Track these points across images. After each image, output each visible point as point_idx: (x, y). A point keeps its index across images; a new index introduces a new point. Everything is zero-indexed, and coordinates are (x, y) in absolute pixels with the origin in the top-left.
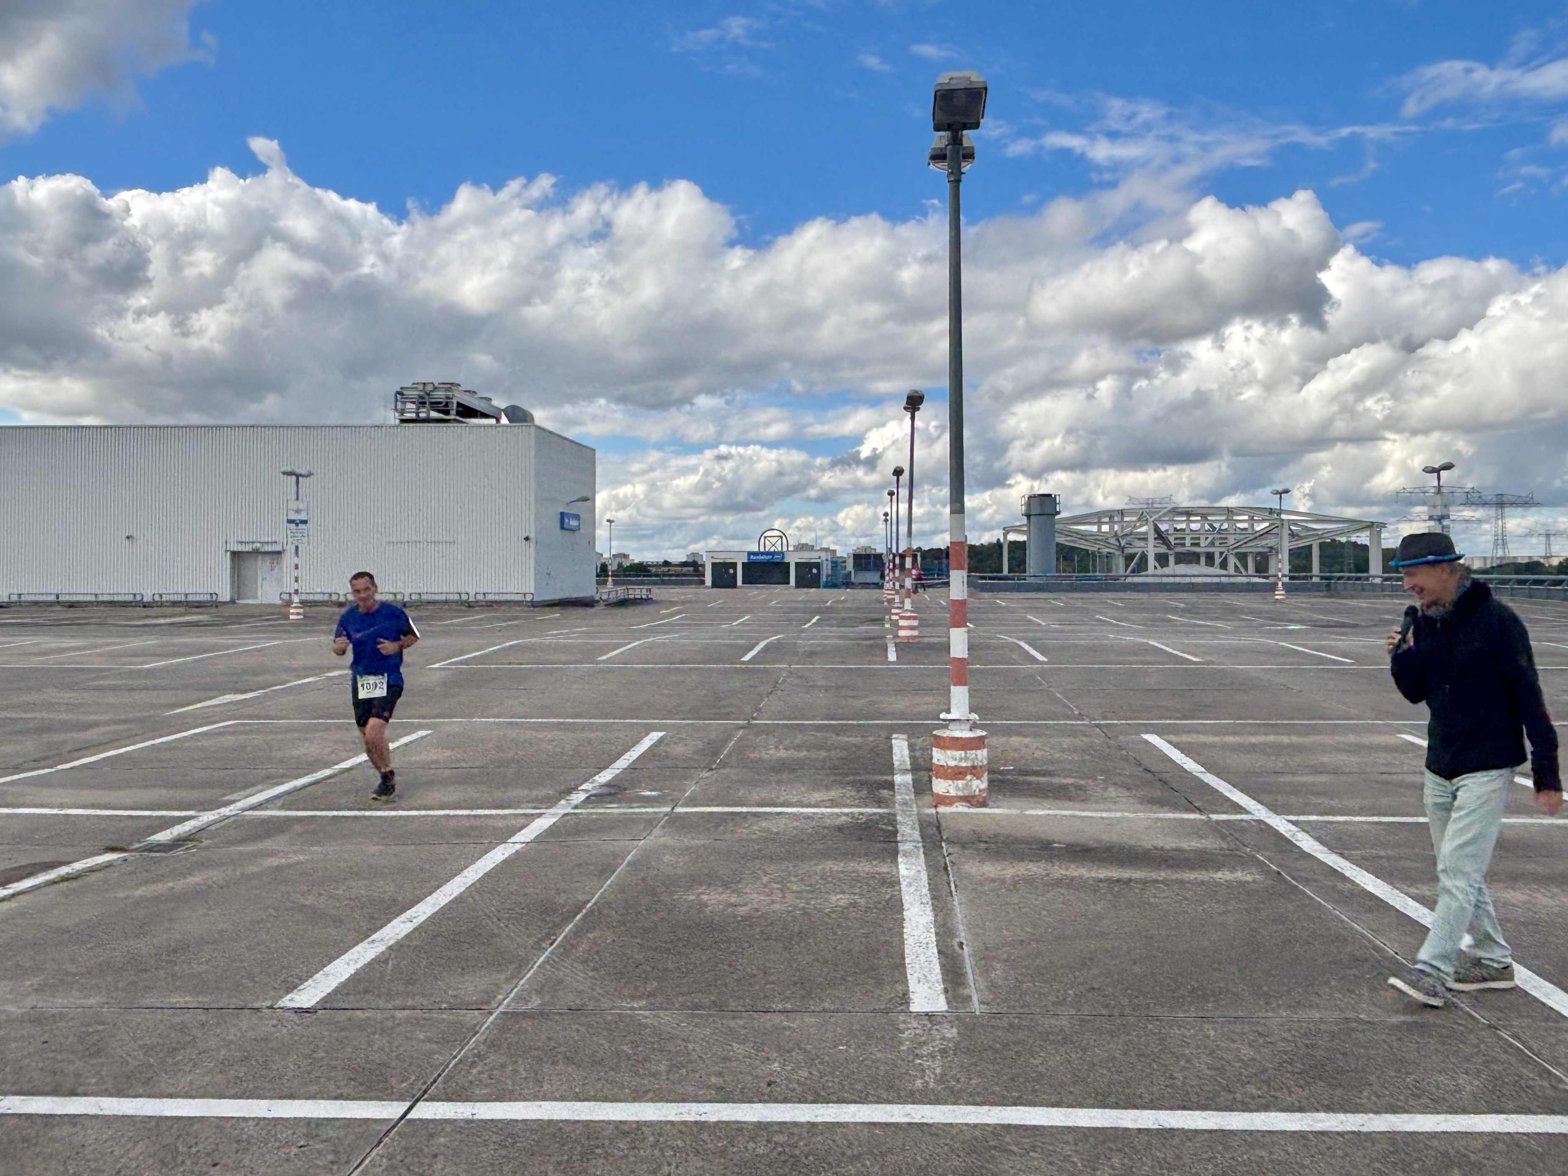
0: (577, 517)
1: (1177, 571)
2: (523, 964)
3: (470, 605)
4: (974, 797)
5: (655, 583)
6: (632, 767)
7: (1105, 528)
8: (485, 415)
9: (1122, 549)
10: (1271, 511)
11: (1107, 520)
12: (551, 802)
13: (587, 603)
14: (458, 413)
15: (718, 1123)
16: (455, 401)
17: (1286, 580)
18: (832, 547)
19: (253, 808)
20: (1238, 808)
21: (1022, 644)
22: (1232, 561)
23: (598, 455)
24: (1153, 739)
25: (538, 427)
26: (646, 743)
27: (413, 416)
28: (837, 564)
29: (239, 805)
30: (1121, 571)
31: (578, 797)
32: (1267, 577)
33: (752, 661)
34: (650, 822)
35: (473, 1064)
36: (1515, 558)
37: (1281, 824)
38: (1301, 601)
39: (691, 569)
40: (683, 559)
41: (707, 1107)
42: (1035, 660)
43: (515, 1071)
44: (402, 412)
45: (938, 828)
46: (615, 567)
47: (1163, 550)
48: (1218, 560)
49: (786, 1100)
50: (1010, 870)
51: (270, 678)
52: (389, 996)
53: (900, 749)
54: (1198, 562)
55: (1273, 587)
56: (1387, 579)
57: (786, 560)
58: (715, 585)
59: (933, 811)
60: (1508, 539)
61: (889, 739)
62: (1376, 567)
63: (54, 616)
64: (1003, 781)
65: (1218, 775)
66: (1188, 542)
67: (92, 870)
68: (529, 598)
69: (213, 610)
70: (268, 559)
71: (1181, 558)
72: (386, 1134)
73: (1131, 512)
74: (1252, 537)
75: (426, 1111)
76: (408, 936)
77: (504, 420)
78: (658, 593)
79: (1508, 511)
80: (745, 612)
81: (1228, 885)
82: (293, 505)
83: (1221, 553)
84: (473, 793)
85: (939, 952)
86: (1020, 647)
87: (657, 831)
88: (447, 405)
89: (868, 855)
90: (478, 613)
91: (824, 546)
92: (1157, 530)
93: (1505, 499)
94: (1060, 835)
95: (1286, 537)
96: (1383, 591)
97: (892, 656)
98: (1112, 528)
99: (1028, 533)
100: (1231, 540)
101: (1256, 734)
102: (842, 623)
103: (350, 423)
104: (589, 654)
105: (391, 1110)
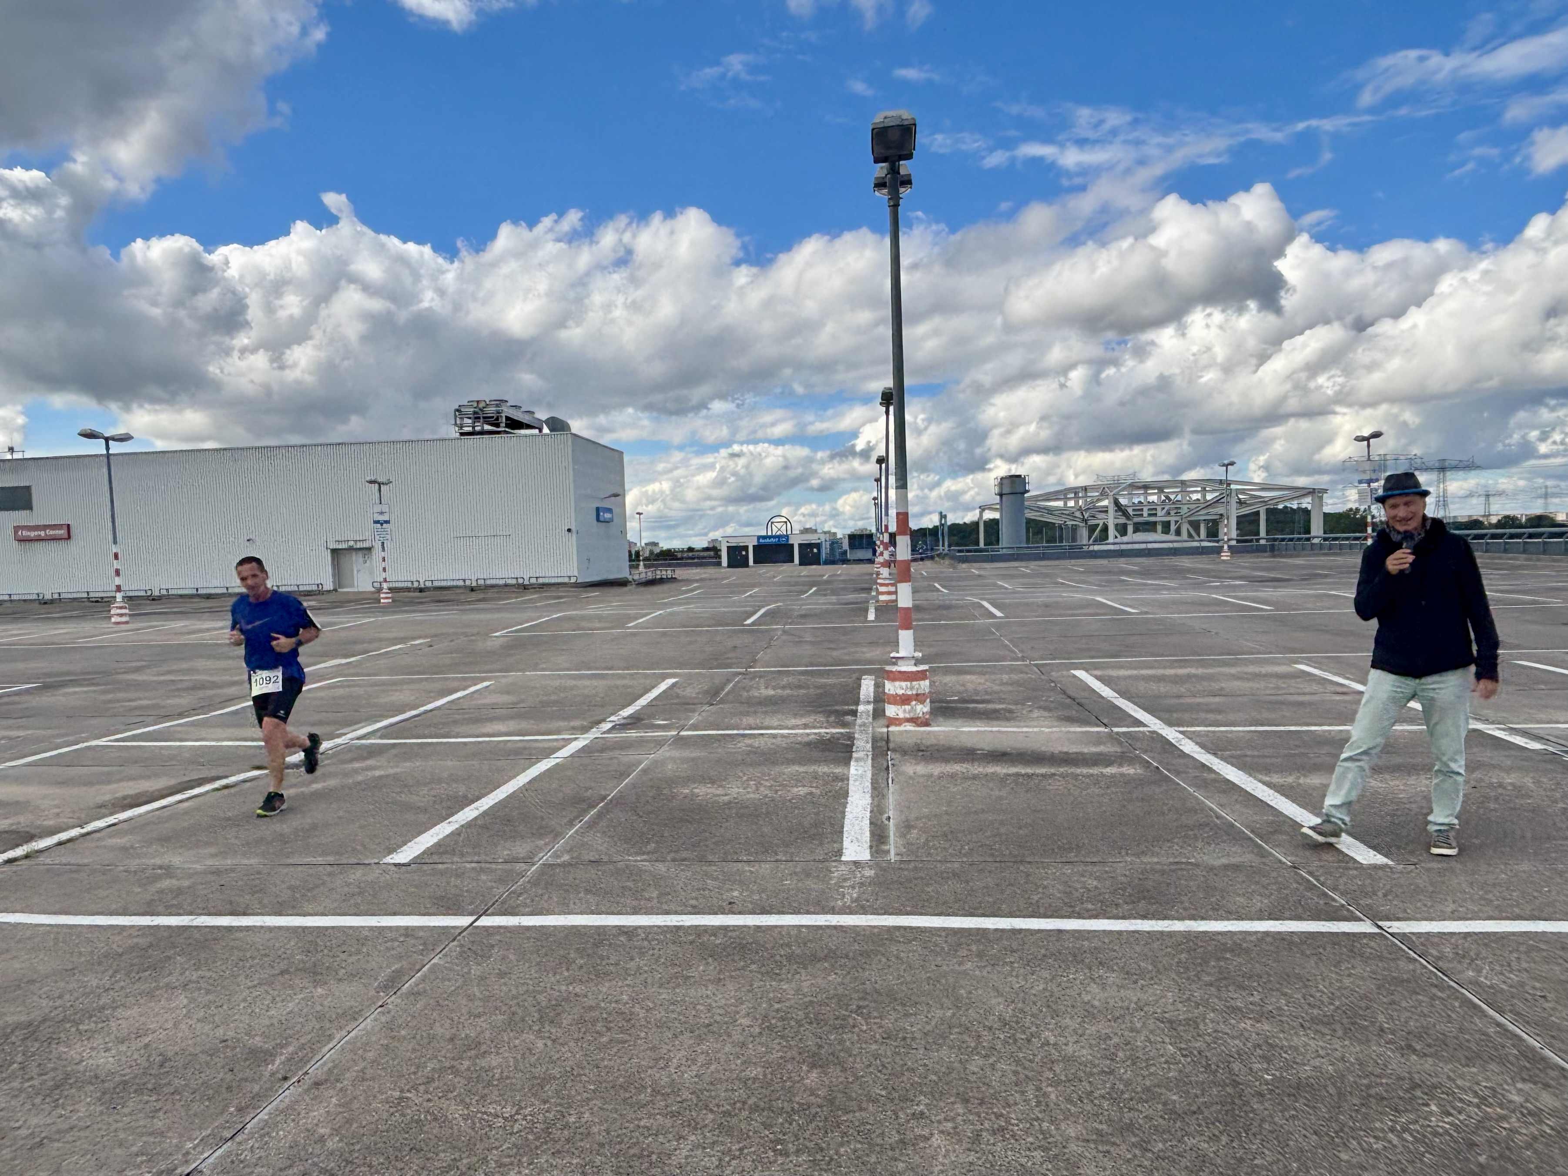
0: (610, 510)
1: (1135, 539)
2: (557, 835)
3: (525, 588)
4: (918, 718)
5: (679, 565)
6: (650, 705)
7: (1071, 504)
8: (529, 427)
9: (1085, 521)
10: (1221, 482)
11: (1072, 495)
12: (585, 730)
13: (621, 583)
14: (507, 426)
15: (689, 927)
16: (503, 415)
17: (1234, 543)
18: (833, 530)
19: (358, 739)
20: (1139, 723)
21: (986, 604)
22: (1185, 528)
23: (626, 459)
24: (1081, 674)
25: (575, 435)
26: (663, 686)
27: (470, 429)
28: (835, 543)
29: (350, 736)
30: (1085, 542)
31: (606, 726)
32: (1218, 542)
33: (753, 624)
34: (659, 743)
35: (520, 894)
36: (1455, 517)
37: (1171, 734)
38: (1247, 561)
39: (712, 553)
40: (705, 545)
41: (684, 917)
42: (993, 616)
43: (550, 898)
44: (461, 427)
45: (888, 741)
46: (647, 554)
47: (1123, 520)
48: (1173, 528)
49: (740, 913)
50: (937, 769)
51: (365, 646)
52: (462, 855)
53: (867, 686)
54: (1155, 530)
55: (1219, 550)
56: (1325, 539)
57: (791, 542)
58: (730, 566)
59: (885, 730)
60: (1449, 500)
61: (860, 679)
62: (1317, 528)
63: (195, 606)
64: (946, 708)
65: (1129, 699)
66: (1145, 513)
67: (244, 781)
68: (573, 580)
69: (318, 597)
70: (360, 554)
71: (1139, 528)
72: (460, 934)
73: (1094, 488)
74: (1203, 506)
75: (486, 921)
76: (476, 818)
77: (546, 430)
78: (680, 573)
79: (1448, 474)
80: (754, 586)
81: (1113, 776)
82: (378, 508)
83: (1176, 522)
84: (524, 725)
85: (871, 823)
86: (983, 606)
87: (666, 748)
88: (497, 419)
89: (826, 761)
90: (532, 593)
91: (826, 529)
92: (1117, 503)
93: (1447, 464)
94: (986, 744)
95: (1234, 505)
96: (1321, 549)
97: (871, 616)
98: (1077, 503)
99: (1001, 510)
100: (1184, 510)
101: (1171, 668)
102: (834, 592)
103: (421, 437)
104: (620, 621)
105: (463, 921)
